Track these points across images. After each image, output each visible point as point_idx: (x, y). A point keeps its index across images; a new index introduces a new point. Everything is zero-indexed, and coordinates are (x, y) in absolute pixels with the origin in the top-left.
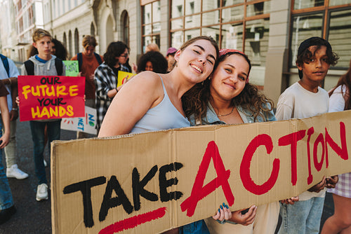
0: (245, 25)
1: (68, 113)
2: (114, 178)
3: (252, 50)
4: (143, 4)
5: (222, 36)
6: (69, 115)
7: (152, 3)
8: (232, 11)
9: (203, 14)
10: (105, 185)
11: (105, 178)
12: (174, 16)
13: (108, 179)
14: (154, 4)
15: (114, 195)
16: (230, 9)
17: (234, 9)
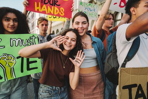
1: (60, 13)
2: (140, 85)
6: (61, 15)
10: (137, 87)
11: (137, 85)
13: (138, 85)
15: (140, 92)
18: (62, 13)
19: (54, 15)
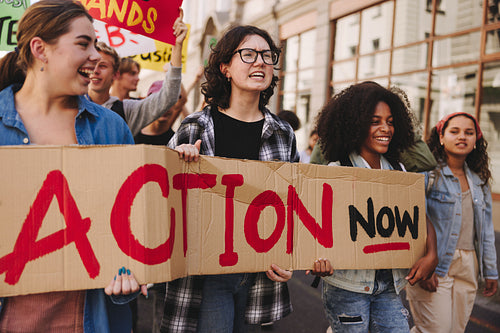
0: (481, 80)
1: (144, 22)
3: (492, 126)
4: (284, 37)
5: (431, 102)
6: (146, 29)
7: (299, 35)
8: (453, 46)
9: (396, 53)
12: (338, 55)
14: (304, 36)
16: (449, 41)
17: (456, 40)
18: (149, 26)
19: (124, 25)
